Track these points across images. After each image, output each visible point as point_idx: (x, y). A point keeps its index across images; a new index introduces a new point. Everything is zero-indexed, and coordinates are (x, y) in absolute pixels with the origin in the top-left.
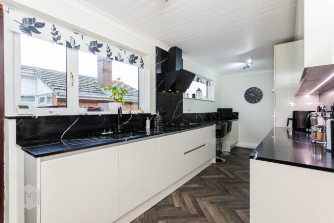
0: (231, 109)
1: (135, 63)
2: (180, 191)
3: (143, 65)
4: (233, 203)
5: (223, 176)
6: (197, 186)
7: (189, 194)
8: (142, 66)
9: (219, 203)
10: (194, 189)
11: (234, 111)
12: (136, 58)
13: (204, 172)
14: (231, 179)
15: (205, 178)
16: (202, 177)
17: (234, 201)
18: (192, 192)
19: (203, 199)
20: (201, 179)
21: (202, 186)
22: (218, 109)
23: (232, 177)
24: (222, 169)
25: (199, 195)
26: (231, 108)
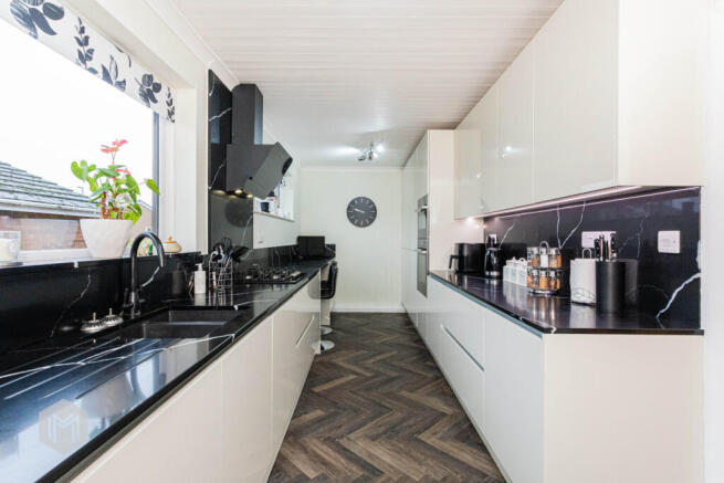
0: (323, 238)
1: (155, 101)
2: (293, 436)
3: (173, 113)
4: (405, 424)
5: (352, 377)
6: (319, 413)
7: (318, 438)
8: (171, 114)
9: (385, 432)
10: (319, 421)
11: (327, 242)
12: (158, 88)
13: (313, 378)
14: (367, 379)
15: (325, 391)
16: (317, 390)
17: (404, 420)
18: (321, 430)
19: (352, 436)
20: (318, 394)
21: (332, 410)
22: (300, 238)
23: (368, 374)
24: (341, 364)
25: (339, 432)
26: (321, 235)
